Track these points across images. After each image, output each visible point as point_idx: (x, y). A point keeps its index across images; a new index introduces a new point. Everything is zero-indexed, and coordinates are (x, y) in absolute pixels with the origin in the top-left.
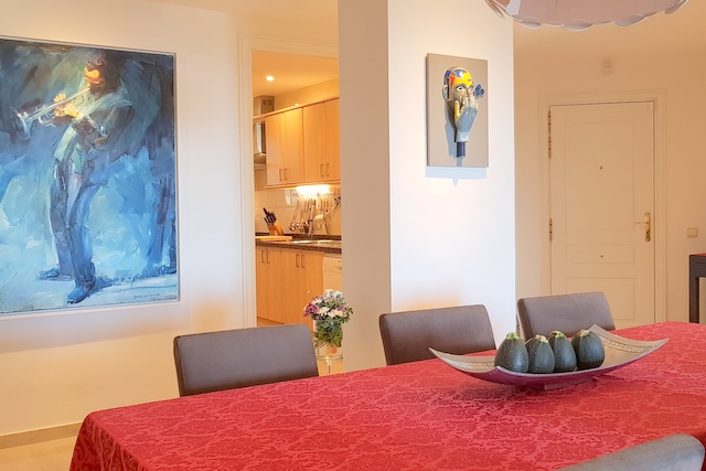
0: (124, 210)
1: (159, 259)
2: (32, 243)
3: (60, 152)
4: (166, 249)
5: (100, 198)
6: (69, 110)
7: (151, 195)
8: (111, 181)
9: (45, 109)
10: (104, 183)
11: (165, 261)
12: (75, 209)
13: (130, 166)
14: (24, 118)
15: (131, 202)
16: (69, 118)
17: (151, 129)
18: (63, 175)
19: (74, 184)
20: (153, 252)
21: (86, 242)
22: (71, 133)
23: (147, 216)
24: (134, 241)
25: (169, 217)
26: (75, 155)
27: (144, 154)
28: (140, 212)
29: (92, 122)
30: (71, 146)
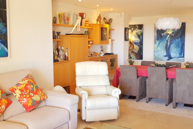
0: (176, 47)
1: (181, 55)
2: (163, 51)
3: (167, 39)
4: (182, 54)
5: (172, 46)
6: (169, 33)
7: (180, 45)
8: (174, 43)
9: (165, 33)
10: (173, 43)
11: (182, 55)
12: (169, 47)
13: (177, 40)
14: (162, 34)
15: (177, 46)
16: (168, 34)
17: (181, 35)
18: (167, 42)
19: (169, 43)
20: (180, 54)
21: (170, 52)
22: (169, 36)
23: (180, 48)
24: (177, 52)
25: (183, 48)
26: (169, 39)
27: (180, 39)
28: (178, 48)
29: (172, 34)
30: (169, 38)
